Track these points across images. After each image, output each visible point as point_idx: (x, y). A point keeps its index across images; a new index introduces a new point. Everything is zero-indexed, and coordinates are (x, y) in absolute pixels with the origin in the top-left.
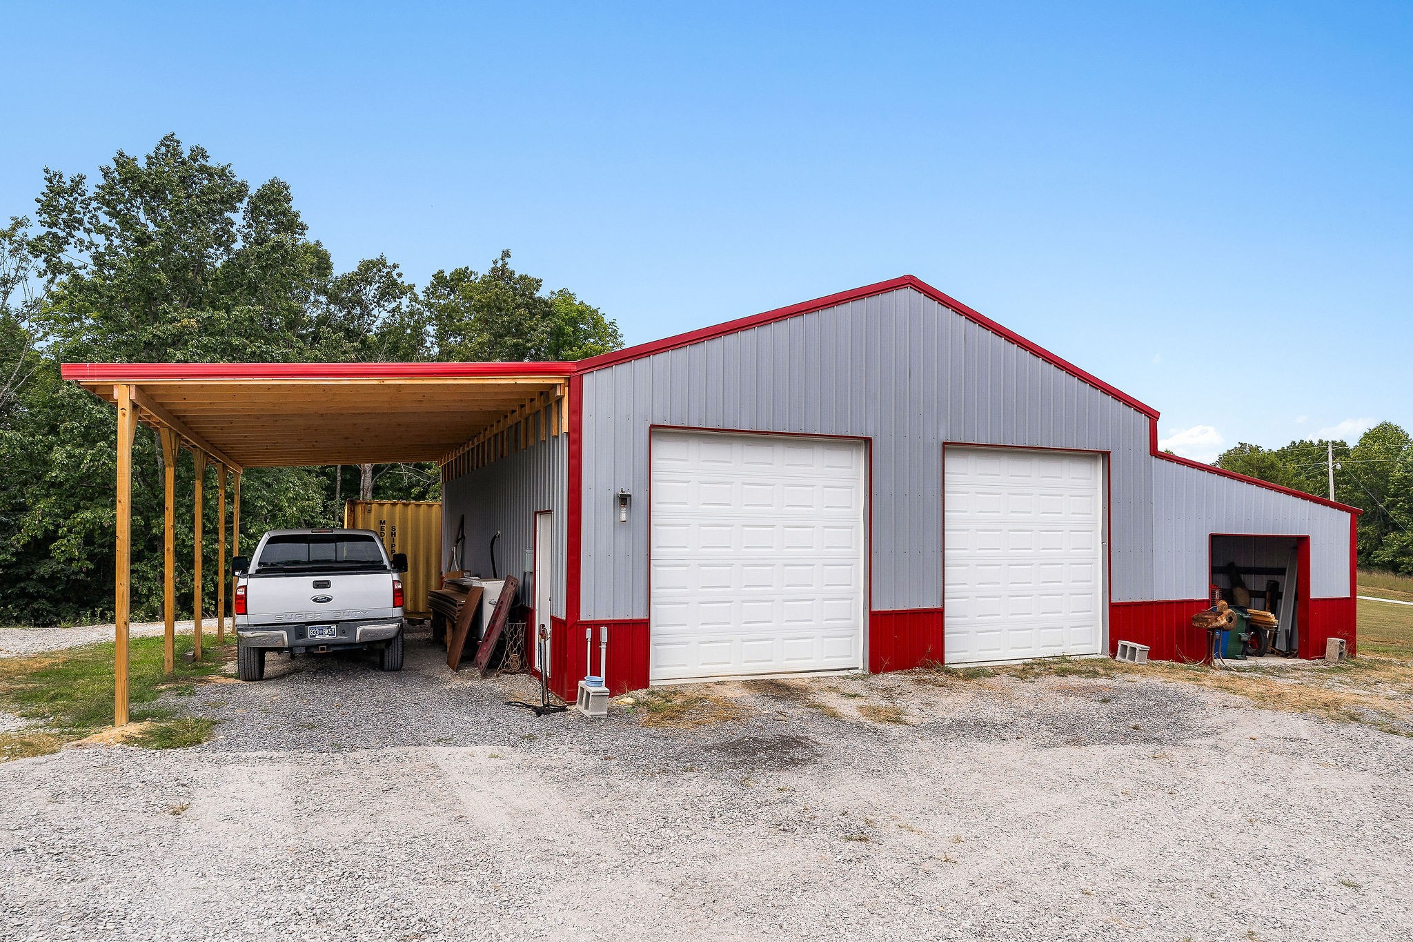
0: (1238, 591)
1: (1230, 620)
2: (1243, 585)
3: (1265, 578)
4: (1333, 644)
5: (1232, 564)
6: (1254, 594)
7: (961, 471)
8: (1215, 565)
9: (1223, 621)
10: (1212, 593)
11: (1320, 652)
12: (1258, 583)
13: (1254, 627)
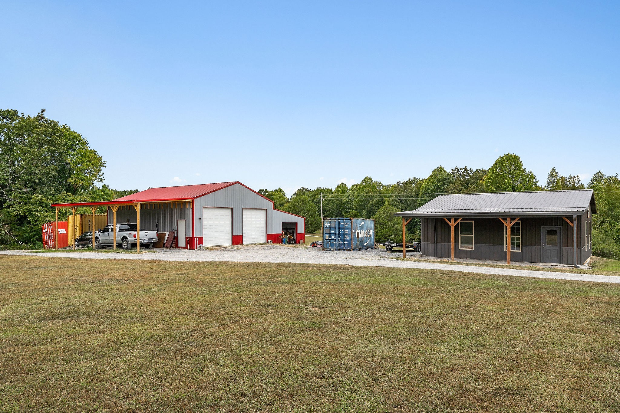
0: (288, 233)
1: (285, 237)
2: (288, 231)
3: (292, 230)
4: (301, 240)
5: (287, 228)
6: (290, 233)
7: (245, 213)
8: (283, 228)
9: (283, 237)
10: (282, 233)
11: (299, 242)
12: (291, 231)
13: (289, 239)
